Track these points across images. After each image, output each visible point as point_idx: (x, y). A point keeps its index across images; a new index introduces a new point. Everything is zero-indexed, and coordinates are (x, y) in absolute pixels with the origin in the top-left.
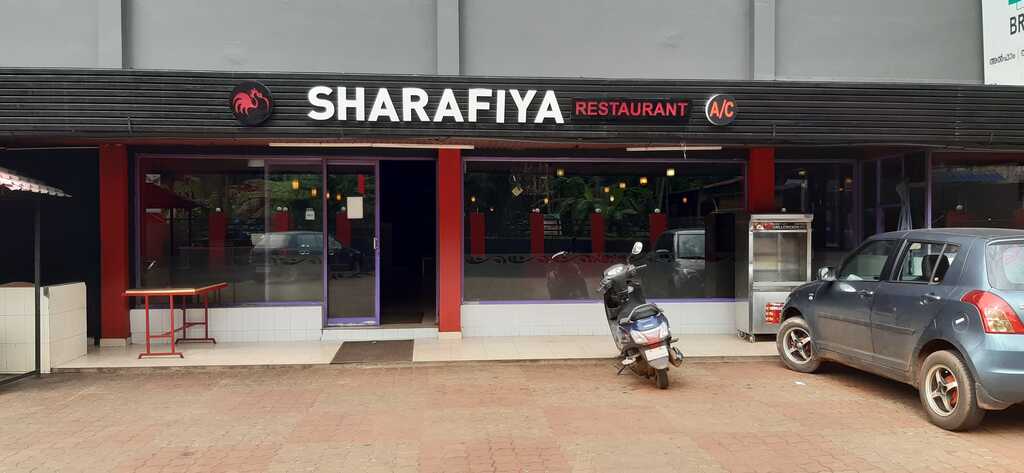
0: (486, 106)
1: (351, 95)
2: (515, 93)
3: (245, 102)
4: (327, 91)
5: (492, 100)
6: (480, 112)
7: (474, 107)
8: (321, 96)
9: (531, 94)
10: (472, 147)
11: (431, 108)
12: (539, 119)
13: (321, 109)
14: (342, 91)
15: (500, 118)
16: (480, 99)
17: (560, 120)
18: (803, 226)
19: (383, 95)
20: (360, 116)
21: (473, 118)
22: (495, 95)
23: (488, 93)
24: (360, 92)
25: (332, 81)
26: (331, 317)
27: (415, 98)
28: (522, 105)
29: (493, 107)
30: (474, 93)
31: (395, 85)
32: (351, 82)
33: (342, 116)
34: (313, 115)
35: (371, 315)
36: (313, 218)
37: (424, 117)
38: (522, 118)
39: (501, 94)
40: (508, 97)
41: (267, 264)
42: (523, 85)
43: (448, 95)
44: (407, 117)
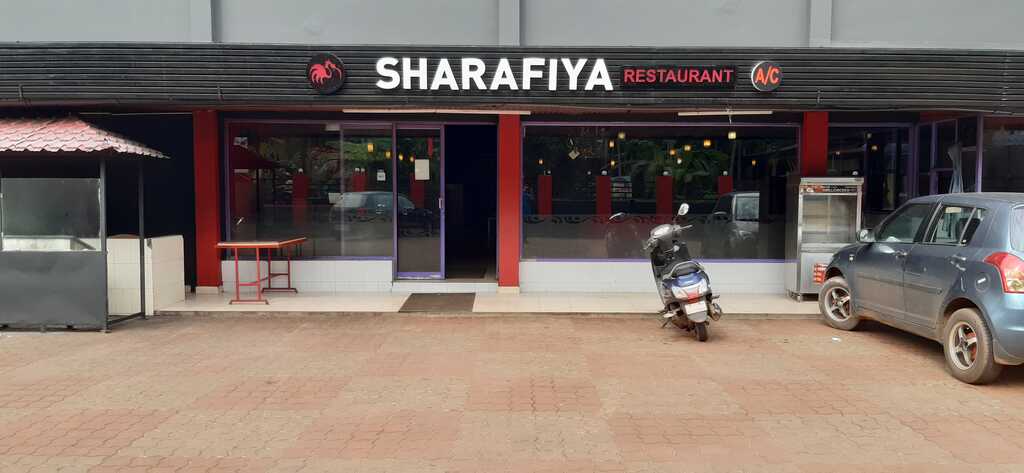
0: (539, 74)
1: (415, 66)
2: (566, 62)
3: (320, 73)
4: (394, 61)
5: (545, 69)
6: (533, 81)
7: (528, 75)
8: (388, 67)
9: (582, 62)
10: (529, 113)
11: (487, 77)
12: (589, 86)
13: (388, 79)
14: (407, 62)
15: (553, 86)
16: (534, 68)
17: (609, 87)
18: (853, 189)
19: (444, 65)
20: (423, 85)
21: (526, 85)
22: (547, 63)
23: (541, 62)
24: (423, 62)
25: (398, 52)
26: (400, 271)
27: (473, 68)
28: (574, 73)
29: (546, 75)
30: (528, 62)
31: (455, 55)
32: (414, 53)
33: (407, 85)
34: (381, 84)
35: (436, 269)
36: (384, 179)
37: (481, 85)
38: (573, 85)
39: (553, 63)
40: (560, 66)
41: (343, 222)
42: (574, 54)
43: (504, 65)
44: (466, 86)
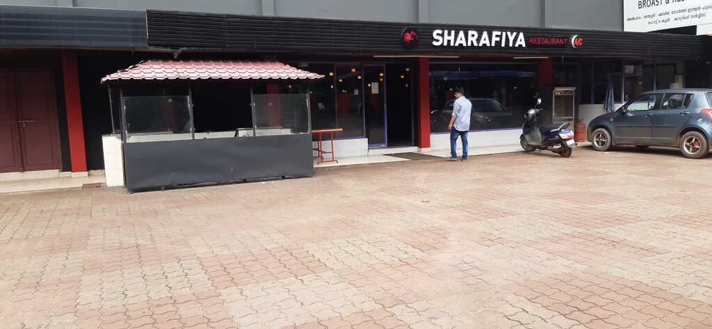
1: (449, 34)
2: (509, 33)
3: (408, 37)
8: (438, 34)
9: (515, 34)
14: (446, 32)
22: (502, 34)
23: (499, 33)
24: (453, 32)
25: (443, 27)
27: (473, 36)
28: (511, 38)
30: (495, 33)
32: (449, 28)
35: (384, 142)
42: (512, 30)
43: (485, 34)
